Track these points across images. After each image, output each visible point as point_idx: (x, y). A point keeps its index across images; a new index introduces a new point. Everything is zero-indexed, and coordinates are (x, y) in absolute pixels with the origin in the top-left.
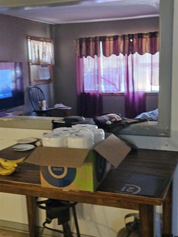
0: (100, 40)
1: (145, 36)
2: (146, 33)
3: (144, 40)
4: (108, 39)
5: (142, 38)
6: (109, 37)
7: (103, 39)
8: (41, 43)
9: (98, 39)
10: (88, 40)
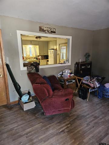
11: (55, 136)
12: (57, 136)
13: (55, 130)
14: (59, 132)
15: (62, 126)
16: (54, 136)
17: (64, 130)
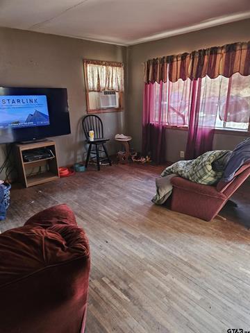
0: (167, 62)
1: (220, 51)
2: (221, 46)
3: (219, 56)
4: (175, 59)
5: (216, 54)
6: (177, 57)
7: (170, 60)
8: (105, 67)
9: (165, 60)
10: (155, 62)
11: (146, 308)
12: (144, 304)
13: (124, 310)
14: (129, 300)
15: (108, 295)
16: (146, 311)
17: (121, 290)
